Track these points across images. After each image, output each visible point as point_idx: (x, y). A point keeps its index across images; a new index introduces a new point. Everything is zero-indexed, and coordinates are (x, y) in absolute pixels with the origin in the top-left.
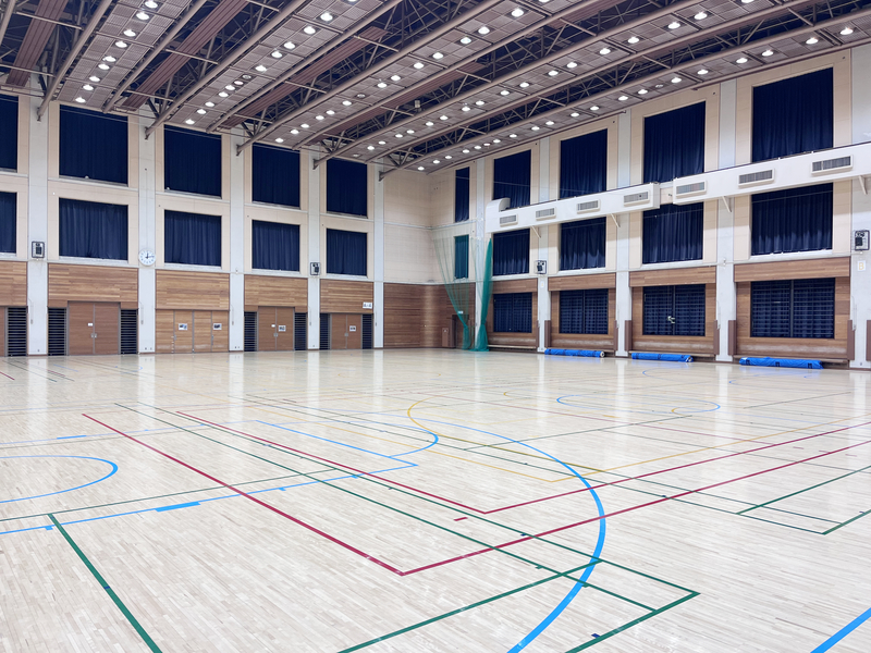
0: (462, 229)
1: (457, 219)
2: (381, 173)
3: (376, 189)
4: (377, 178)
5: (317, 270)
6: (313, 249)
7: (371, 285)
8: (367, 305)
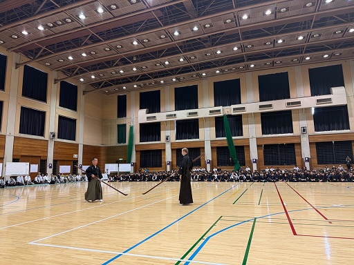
0: (122, 121)
1: (119, 116)
2: (84, 92)
3: (81, 99)
4: (82, 94)
5: (54, 136)
6: (52, 125)
7: (77, 145)
8: (75, 156)
